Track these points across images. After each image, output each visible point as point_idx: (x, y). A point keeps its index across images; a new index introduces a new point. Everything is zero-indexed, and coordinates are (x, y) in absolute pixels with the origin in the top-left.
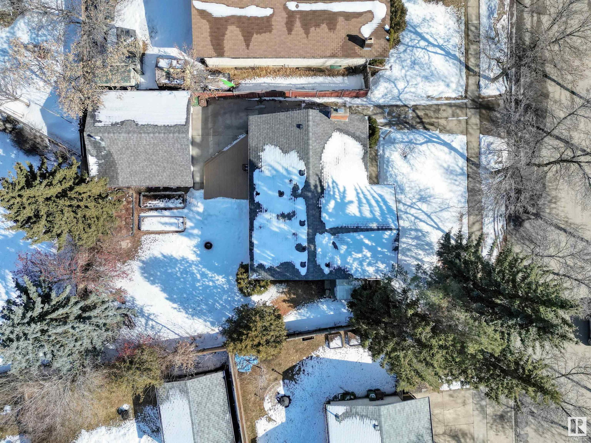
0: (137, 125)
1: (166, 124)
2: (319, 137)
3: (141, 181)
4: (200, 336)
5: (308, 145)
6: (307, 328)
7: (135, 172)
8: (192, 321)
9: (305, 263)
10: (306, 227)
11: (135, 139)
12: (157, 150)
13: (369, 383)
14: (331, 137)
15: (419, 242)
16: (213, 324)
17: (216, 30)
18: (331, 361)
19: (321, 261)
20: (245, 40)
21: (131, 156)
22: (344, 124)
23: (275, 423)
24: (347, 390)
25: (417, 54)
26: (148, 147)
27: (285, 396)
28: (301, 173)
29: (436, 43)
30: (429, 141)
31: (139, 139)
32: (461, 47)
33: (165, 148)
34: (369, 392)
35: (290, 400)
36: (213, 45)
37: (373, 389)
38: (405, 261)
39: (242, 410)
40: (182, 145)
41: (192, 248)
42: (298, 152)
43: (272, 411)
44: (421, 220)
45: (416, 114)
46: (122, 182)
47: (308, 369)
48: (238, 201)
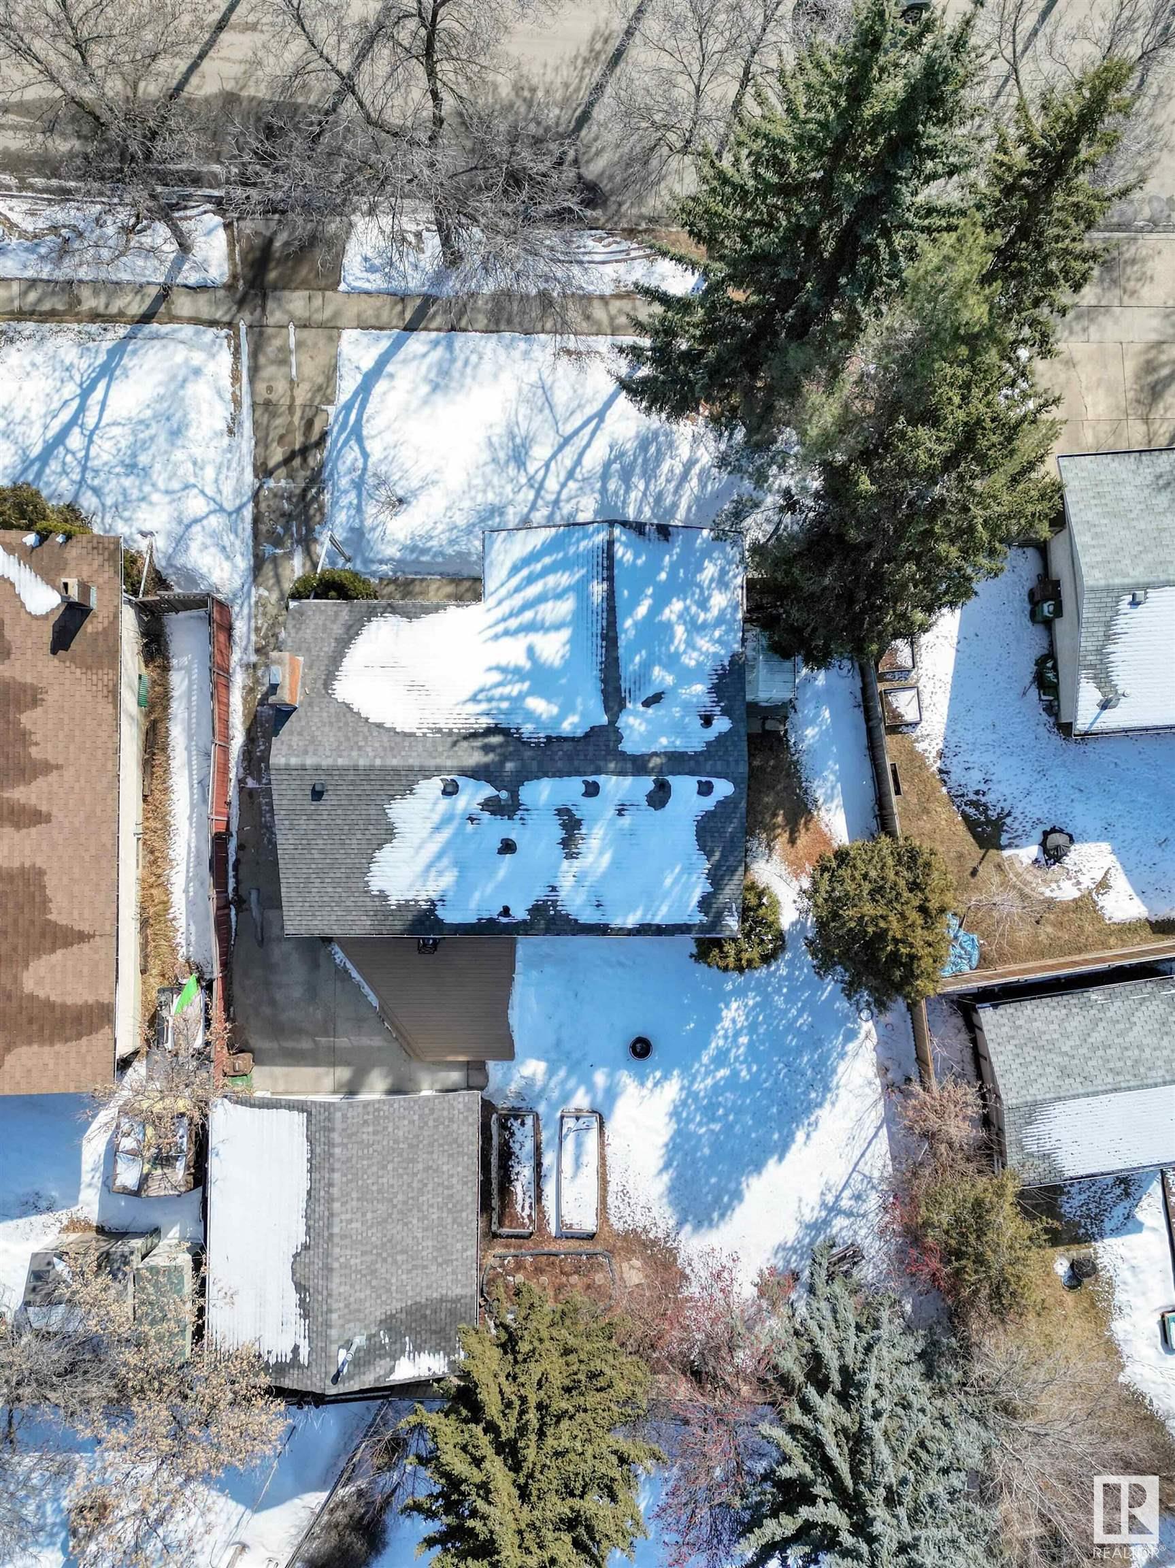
0: (306, 1247)
1: (306, 1166)
2: (348, 739)
3: (464, 1233)
4: (883, 1070)
5: (372, 768)
6: (867, 783)
7: (439, 1250)
8: (842, 1091)
9: (699, 782)
10: (601, 779)
11: (348, 1252)
12: (379, 1191)
13: (1012, 618)
14: (348, 706)
15: (638, 470)
16: (851, 1035)
17: (35, 1027)
18: (953, 719)
19: (696, 739)
20: (67, 944)
21: (395, 1262)
22: (311, 668)
23: (1112, 871)
24: (1030, 678)
25: (105, 457)
26: (369, 1215)
27: (1043, 844)
28: (450, 790)
29: (75, 404)
30: (357, 434)
31: (347, 1241)
32: (89, 333)
33: (375, 1169)
34: (1039, 618)
35: (1053, 830)
36: (79, 1036)
37: (1028, 607)
38: (689, 508)
39: (1076, 958)
40: (365, 1122)
41: (645, 1092)
42: (392, 797)
43: (1082, 878)
44: (578, 462)
45: (278, 466)
46: (464, 1286)
47: (973, 780)
48: (519, 966)
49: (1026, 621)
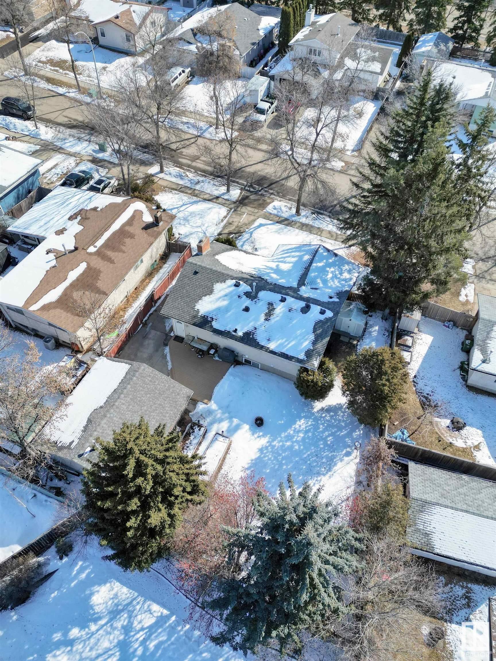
0: (101, 407)
1: (120, 381)
2: (213, 264)
8: (335, 473)
9: (321, 309)
10: (288, 298)
12: (140, 401)
13: (454, 347)
14: (217, 260)
16: (348, 454)
18: (422, 367)
22: (211, 251)
23: (482, 444)
24: (458, 367)
26: (131, 407)
27: (452, 421)
28: (237, 285)
31: (117, 410)
33: (143, 393)
40: (150, 376)
41: (253, 438)
42: (218, 282)
43: (467, 441)
47: (427, 390)
48: (227, 374)
49: (459, 349)
